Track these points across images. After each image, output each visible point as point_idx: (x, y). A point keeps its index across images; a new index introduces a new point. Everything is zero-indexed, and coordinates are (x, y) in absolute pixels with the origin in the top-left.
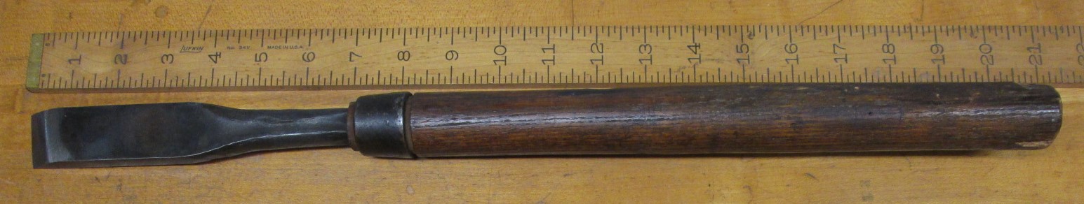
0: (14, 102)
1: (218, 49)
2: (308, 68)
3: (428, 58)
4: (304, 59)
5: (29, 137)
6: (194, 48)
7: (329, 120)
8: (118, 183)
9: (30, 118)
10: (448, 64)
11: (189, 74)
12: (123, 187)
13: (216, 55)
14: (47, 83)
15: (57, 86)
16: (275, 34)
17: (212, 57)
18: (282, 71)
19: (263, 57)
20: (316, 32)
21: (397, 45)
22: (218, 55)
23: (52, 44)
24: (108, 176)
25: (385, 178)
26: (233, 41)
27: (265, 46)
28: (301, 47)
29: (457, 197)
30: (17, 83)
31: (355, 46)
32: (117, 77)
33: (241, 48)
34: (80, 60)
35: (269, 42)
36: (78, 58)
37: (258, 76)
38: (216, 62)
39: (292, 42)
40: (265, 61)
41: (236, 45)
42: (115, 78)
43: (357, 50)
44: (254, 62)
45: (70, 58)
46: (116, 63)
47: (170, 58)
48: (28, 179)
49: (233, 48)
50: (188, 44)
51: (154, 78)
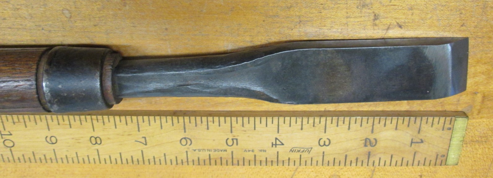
0: (483, 102)
1: (274, 150)
2: (185, 132)
3: (73, 139)
4: (191, 140)
5: (471, 70)
6: (299, 151)
7: (138, 87)
8: (377, 22)
9: (467, 88)
10: (53, 132)
11: (302, 129)
12: (372, 17)
13: (276, 145)
14: (446, 122)
15: (436, 119)
16: (221, 161)
17: (280, 143)
18: (210, 130)
19: (230, 142)
20: (182, 163)
21: (105, 149)
22: (274, 145)
23: (439, 157)
24: (388, 29)
25: (95, 26)
26: (262, 156)
27: (229, 151)
28: (195, 150)
29: (18, 7)
30: (477, 121)
31: (144, 150)
32: (374, 126)
33: (253, 151)
34: (412, 142)
35: (226, 155)
36: (413, 145)
37: (233, 126)
38: (276, 139)
39: (204, 155)
40: (228, 139)
41: (258, 154)
42: (377, 125)
43: (142, 147)
44: (239, 138)
45: (422, 144)
46: (376, 140)
47: (322, 143)
48: (476, 27)
49: (261, 151)
50: (305, 155)
51: (337, 126)
